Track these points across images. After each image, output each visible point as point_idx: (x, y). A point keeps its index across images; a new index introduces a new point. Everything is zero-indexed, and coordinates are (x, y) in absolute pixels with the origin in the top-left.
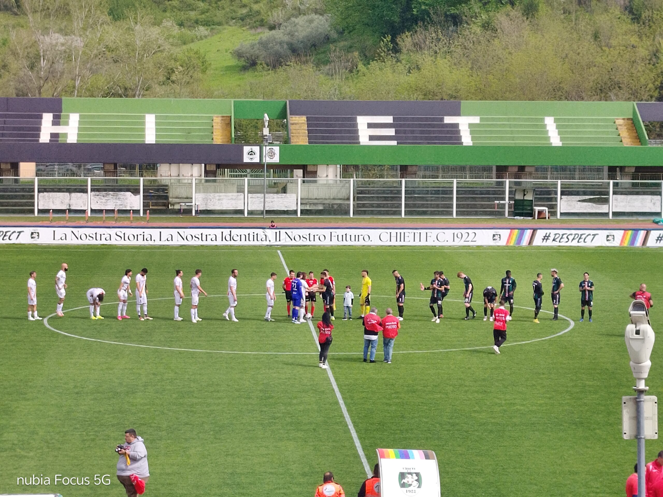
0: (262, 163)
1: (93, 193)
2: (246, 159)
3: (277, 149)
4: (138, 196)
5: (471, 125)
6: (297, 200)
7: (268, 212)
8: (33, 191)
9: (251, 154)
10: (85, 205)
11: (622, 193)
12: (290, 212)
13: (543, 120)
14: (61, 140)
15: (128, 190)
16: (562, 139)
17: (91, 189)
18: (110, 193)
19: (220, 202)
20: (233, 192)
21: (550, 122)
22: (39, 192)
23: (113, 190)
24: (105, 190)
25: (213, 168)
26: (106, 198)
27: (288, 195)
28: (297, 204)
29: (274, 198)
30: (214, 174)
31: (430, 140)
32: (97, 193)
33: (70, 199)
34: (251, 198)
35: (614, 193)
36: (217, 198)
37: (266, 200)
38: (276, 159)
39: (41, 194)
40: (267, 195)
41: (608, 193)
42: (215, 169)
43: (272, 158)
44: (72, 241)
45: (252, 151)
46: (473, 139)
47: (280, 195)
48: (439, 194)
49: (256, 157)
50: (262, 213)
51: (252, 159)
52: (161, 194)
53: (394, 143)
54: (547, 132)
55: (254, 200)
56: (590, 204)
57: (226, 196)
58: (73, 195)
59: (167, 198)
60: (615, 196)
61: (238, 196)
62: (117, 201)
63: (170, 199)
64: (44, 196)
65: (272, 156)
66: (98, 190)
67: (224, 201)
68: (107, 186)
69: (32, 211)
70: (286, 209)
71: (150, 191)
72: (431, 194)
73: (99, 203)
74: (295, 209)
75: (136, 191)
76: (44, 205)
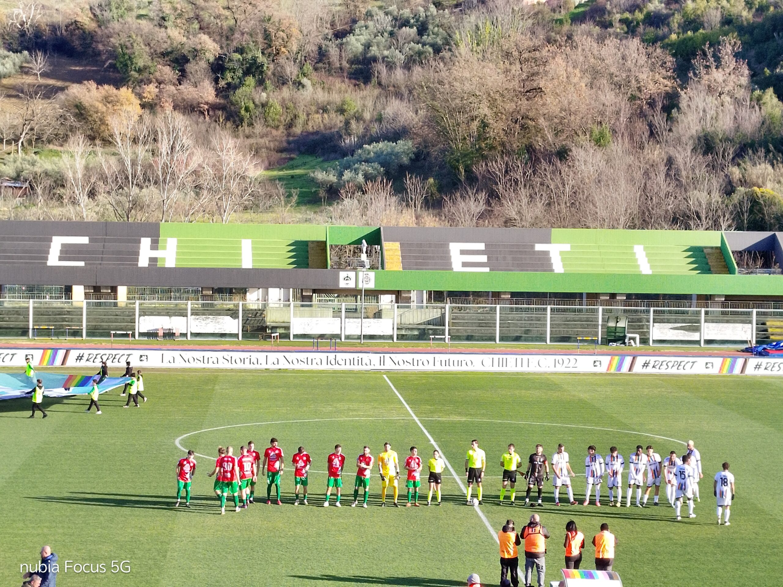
0: (357, 289)
1: (193, 317)
2: (342, 285)
4: (237, 320)
5: (561, 253)
6: (393, 324)
7: (366, 337)
8: (134, 315)
9: (347, 280)
10: (184, 328)
11: (713, 322)
12: (386, 337)
13: (632, 248)
14: (159, 264)
15: (227, 314)
16: (652, 267)
17: (191, 313)
18: (210, 316)
19: (317, 326)
20: (328, 317)
21: (639, 251)
22: (140, 315)
23: (212, 314)
24: (205, 314)
25: (309, 293)
26: (206, 322)
27: (382, 320)
28: (393, 329)
29: (370, 323)
30: (310, 298)
31: (522, 267)
32: (197, 317)
33: (170, 323)
34: (348, 322)
35: (706, 321)
36: (315, 322)
37: (363, 324)
38: (371, 285)
39: (142, 318)
40: (364, 320)
41: (699, 321)
42: (311, 294)
43: (368, 284)
46: (564, 266)
47: (374, 320)
48: (532, 320)
49: (351, 282)
50: (359, 338)
51: (347, 284)
52: (259, 318)
53: (487, 270)
54: (636, 260)
55: (351, 324)
56: (682, 331)
57: (321, 320)
58: (173, 318)
59: (264, 322)
60: (706, 324)
61: (335, 320)
62: (217, 325)
63: (268, 324)
64: (144, 320)
65: (367, 282)
66: (198, 314)
68: (204, 310)
69: (133, 335)
70: (382, 334)
71: (249, 315)
72: (525, 320)
73: (199, 326)
74: (391, 334)
75: (235, 315)
76: (144, 328)
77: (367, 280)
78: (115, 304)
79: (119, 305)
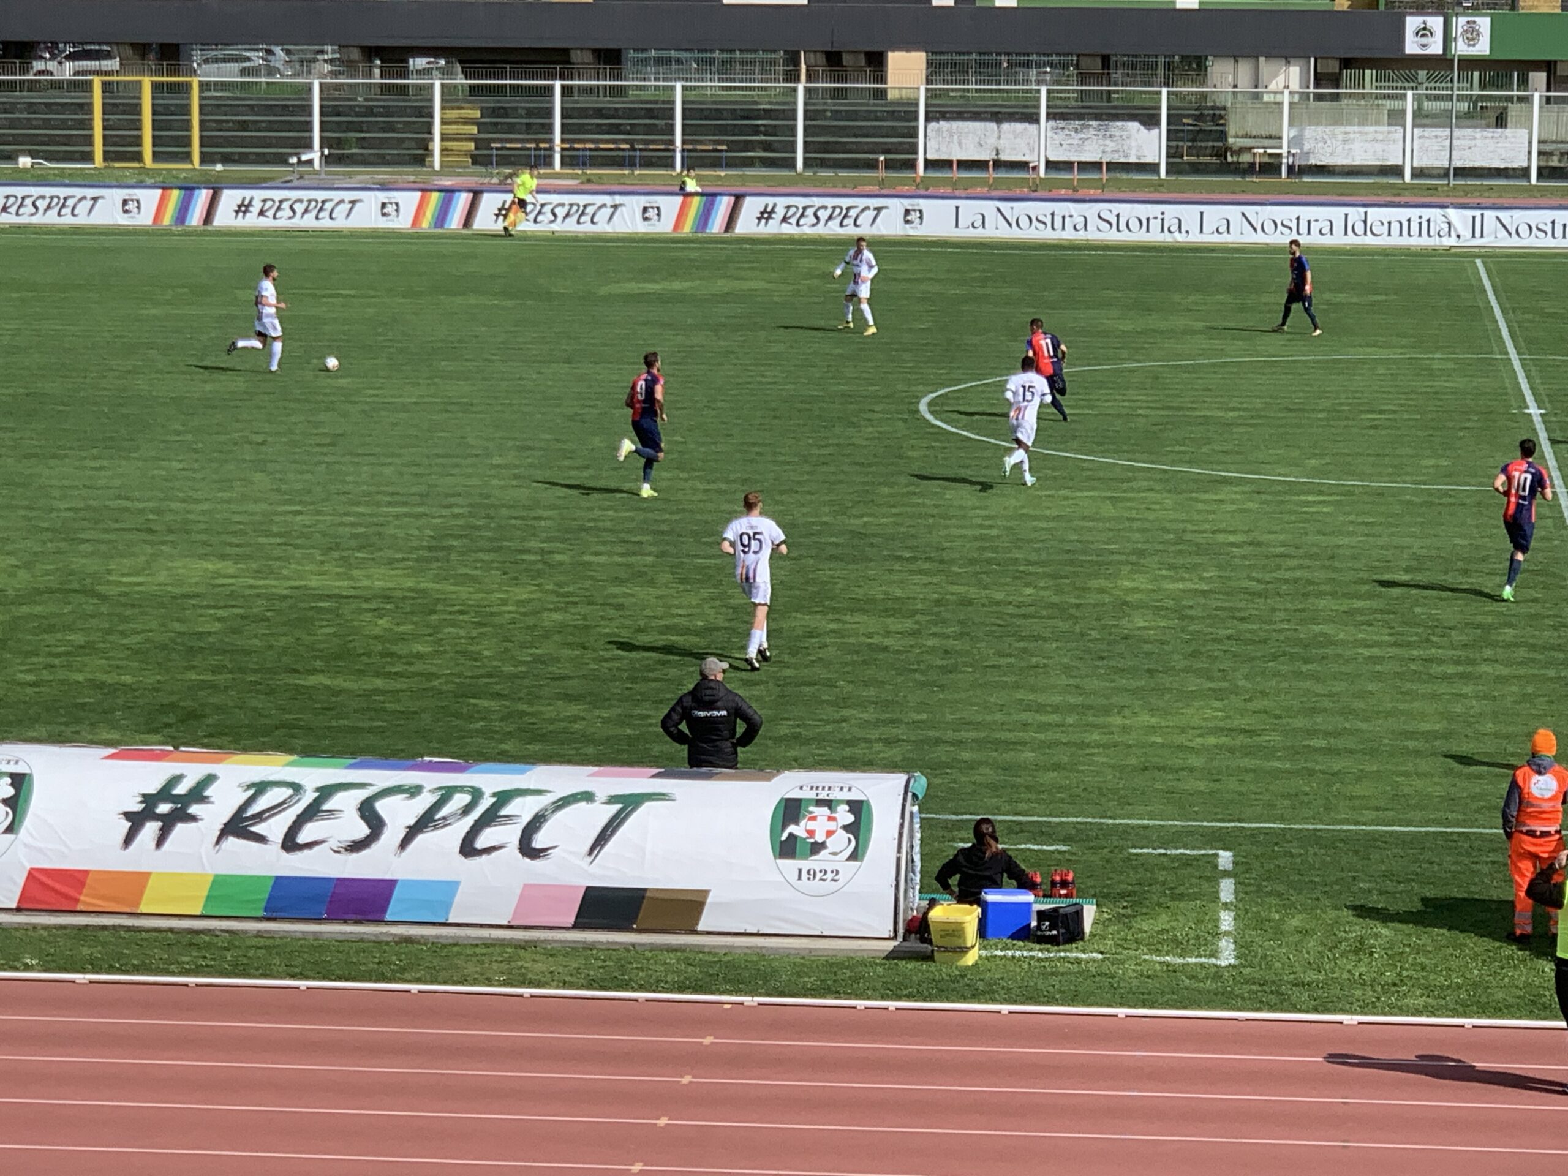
0: (1449, 57)
1: (1052, 123)
2: (1412, 46)
3: (1484, 23)
4: (1156, 131)
6: (1530, 143)
7: (1461, 172)
8: (916, 119)
9: (1423, 36)
10: (1032, 150)
12: (1511, 172)
15: (1132, 117)
17: (1048, 114)
18: (1091, 123)
19: (1347, 147)
20: (1378, 123)
22: (928, 119)
23: (1097, 117)
24: (1080, 117)
25: (1333, 67)
26: (1083, 136)
27: (1508, 132)
28: (1530, 153)
29: (1475, 138)
30: (1335, 81)
32: (1062, 124)
33: (999, 137)
34: (1420, 137)
36: (1340, 137)
37: (1455, 142)
38: (1482, 48)
39: (933, 125)
40: (1457, 132)
42: (1337, 71)
43: (1474, 45)
44: (996, 230)
45: (1424, 29)
47: (1490, 132)
49: (1435, 42)
50: (1445, 174)
51: (1424, 46)
52: (1209, 126)
55: (1427, 142)
57: (1360, 132)
58: (1006, 126)
59: (1223, 135)
61: (1389, 132)
62: (1108, 142)
63: (1231, 140)
64: (939, 130)
65: (1473, 39)
66: (1063, 117)
67: (1356, 146)
68: (1083, 107)
69: (911, 165)
70: (1502, 166)
71: (1185, 121)
73: (1064, 146)
74: (1525, 164)
75: (1150, 120)
76: (938, 150)
77: (1472, 35)
78: (881, 94)
79: (891, 95)
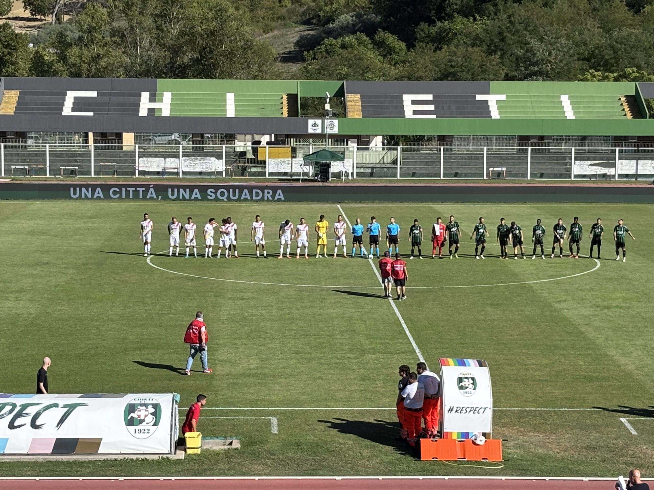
0: (324, 134)
1: (184, 158)
2: (311, 131)
4: (221, 161)
5: (498, 102)
6: (353, 164)
8: (135, 157)
11: (625, 159)
13: (559, 97)
14: (157, 114)
15: (213, 156)
16: (575, 113)
17: (182, 155)
18: (198, 158)
19: (289, 166)
21: (565, 99)
22: (139, 157)
23: (200, 156)
24: (194, 156)
26: (195, 162)
28: (353, 167)
31: (464, 114)
32: (188, 158)
33: (165, 163)
35: (620, 158)
38: (335, 131)
39: (141, 159)
41: (614, 159)
43: (332, 130)
46: (500, 113)
48: (472, 159)
49: (319, 129)
51: (315, 130)
52: (240, 159)
53: (434, 117)
54: (563, 107)
56: (599, 167)
57: (294, 161)
58: (167, 159)
60: (620, 161)
62: (204, 165)
64: (143, 161)
65: (332, 128)
66: (188, 156)
68: (195, 152)
69: (134, 173)
71: (231, 157)
72: (465, 159)
73: (189, 166)
74: (352, 171)
75: (219, 157)
76: (143, 168)
77: (332, 126)
78: (121, 148)
79: (124, 149)
